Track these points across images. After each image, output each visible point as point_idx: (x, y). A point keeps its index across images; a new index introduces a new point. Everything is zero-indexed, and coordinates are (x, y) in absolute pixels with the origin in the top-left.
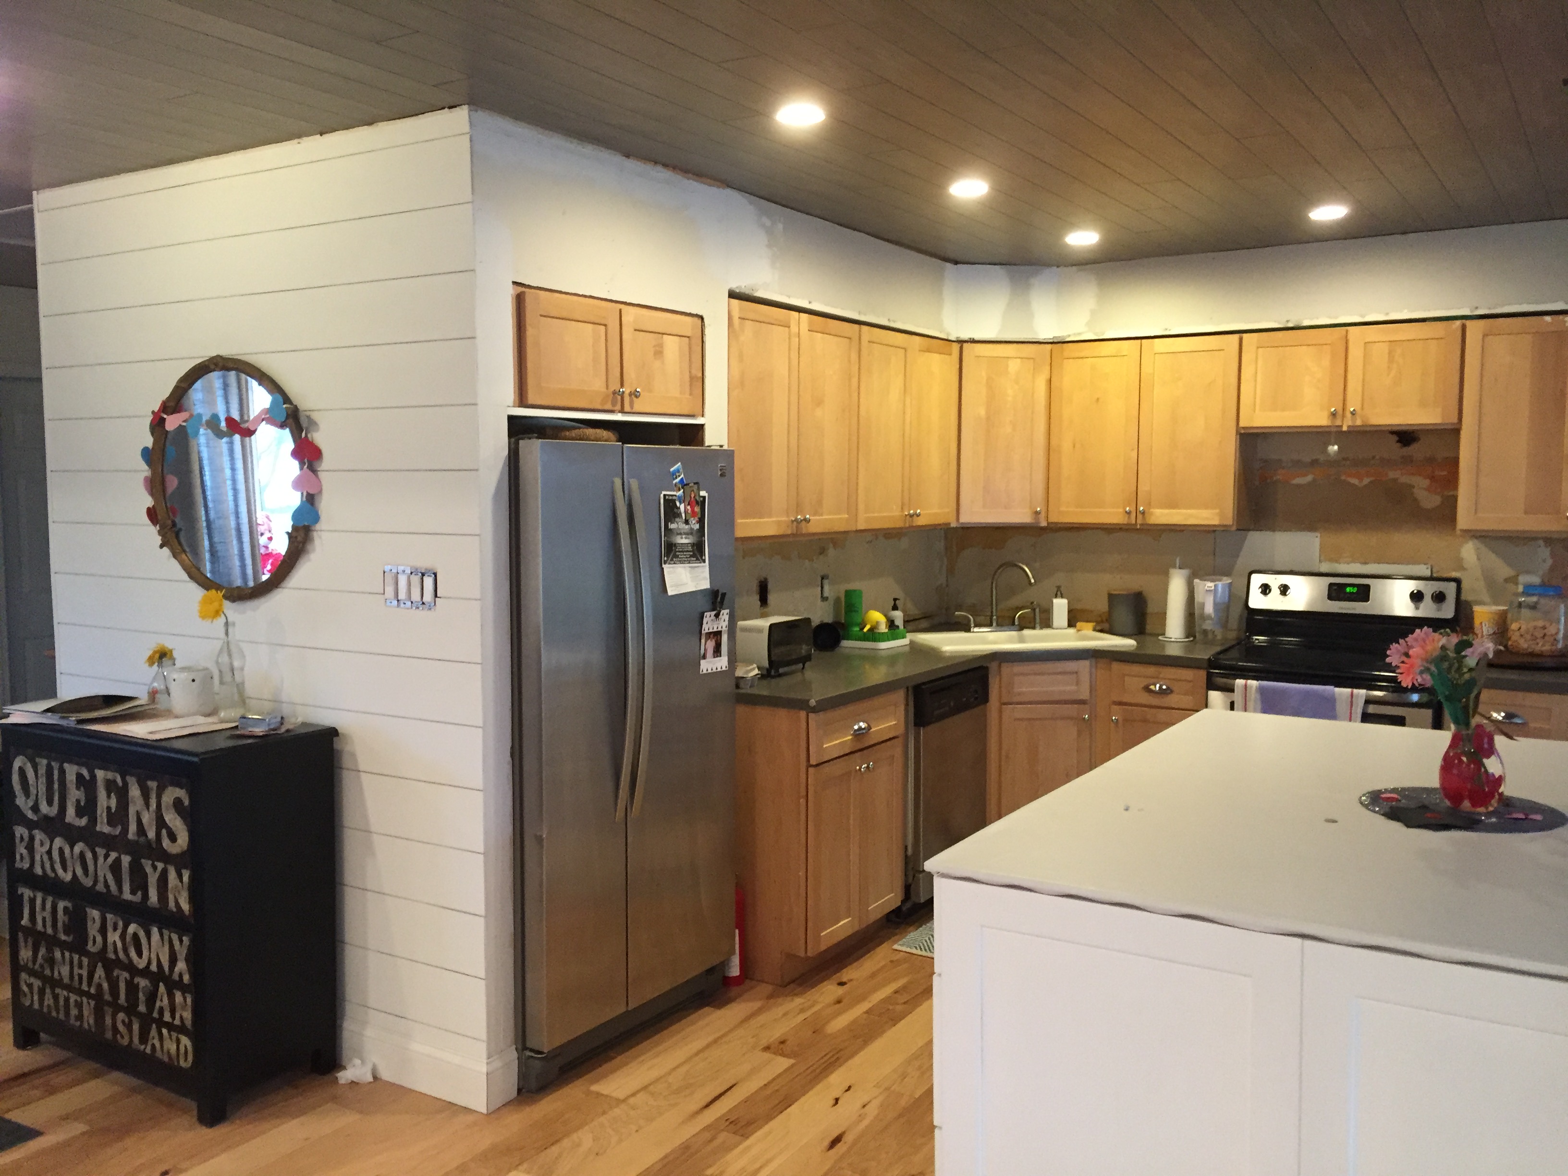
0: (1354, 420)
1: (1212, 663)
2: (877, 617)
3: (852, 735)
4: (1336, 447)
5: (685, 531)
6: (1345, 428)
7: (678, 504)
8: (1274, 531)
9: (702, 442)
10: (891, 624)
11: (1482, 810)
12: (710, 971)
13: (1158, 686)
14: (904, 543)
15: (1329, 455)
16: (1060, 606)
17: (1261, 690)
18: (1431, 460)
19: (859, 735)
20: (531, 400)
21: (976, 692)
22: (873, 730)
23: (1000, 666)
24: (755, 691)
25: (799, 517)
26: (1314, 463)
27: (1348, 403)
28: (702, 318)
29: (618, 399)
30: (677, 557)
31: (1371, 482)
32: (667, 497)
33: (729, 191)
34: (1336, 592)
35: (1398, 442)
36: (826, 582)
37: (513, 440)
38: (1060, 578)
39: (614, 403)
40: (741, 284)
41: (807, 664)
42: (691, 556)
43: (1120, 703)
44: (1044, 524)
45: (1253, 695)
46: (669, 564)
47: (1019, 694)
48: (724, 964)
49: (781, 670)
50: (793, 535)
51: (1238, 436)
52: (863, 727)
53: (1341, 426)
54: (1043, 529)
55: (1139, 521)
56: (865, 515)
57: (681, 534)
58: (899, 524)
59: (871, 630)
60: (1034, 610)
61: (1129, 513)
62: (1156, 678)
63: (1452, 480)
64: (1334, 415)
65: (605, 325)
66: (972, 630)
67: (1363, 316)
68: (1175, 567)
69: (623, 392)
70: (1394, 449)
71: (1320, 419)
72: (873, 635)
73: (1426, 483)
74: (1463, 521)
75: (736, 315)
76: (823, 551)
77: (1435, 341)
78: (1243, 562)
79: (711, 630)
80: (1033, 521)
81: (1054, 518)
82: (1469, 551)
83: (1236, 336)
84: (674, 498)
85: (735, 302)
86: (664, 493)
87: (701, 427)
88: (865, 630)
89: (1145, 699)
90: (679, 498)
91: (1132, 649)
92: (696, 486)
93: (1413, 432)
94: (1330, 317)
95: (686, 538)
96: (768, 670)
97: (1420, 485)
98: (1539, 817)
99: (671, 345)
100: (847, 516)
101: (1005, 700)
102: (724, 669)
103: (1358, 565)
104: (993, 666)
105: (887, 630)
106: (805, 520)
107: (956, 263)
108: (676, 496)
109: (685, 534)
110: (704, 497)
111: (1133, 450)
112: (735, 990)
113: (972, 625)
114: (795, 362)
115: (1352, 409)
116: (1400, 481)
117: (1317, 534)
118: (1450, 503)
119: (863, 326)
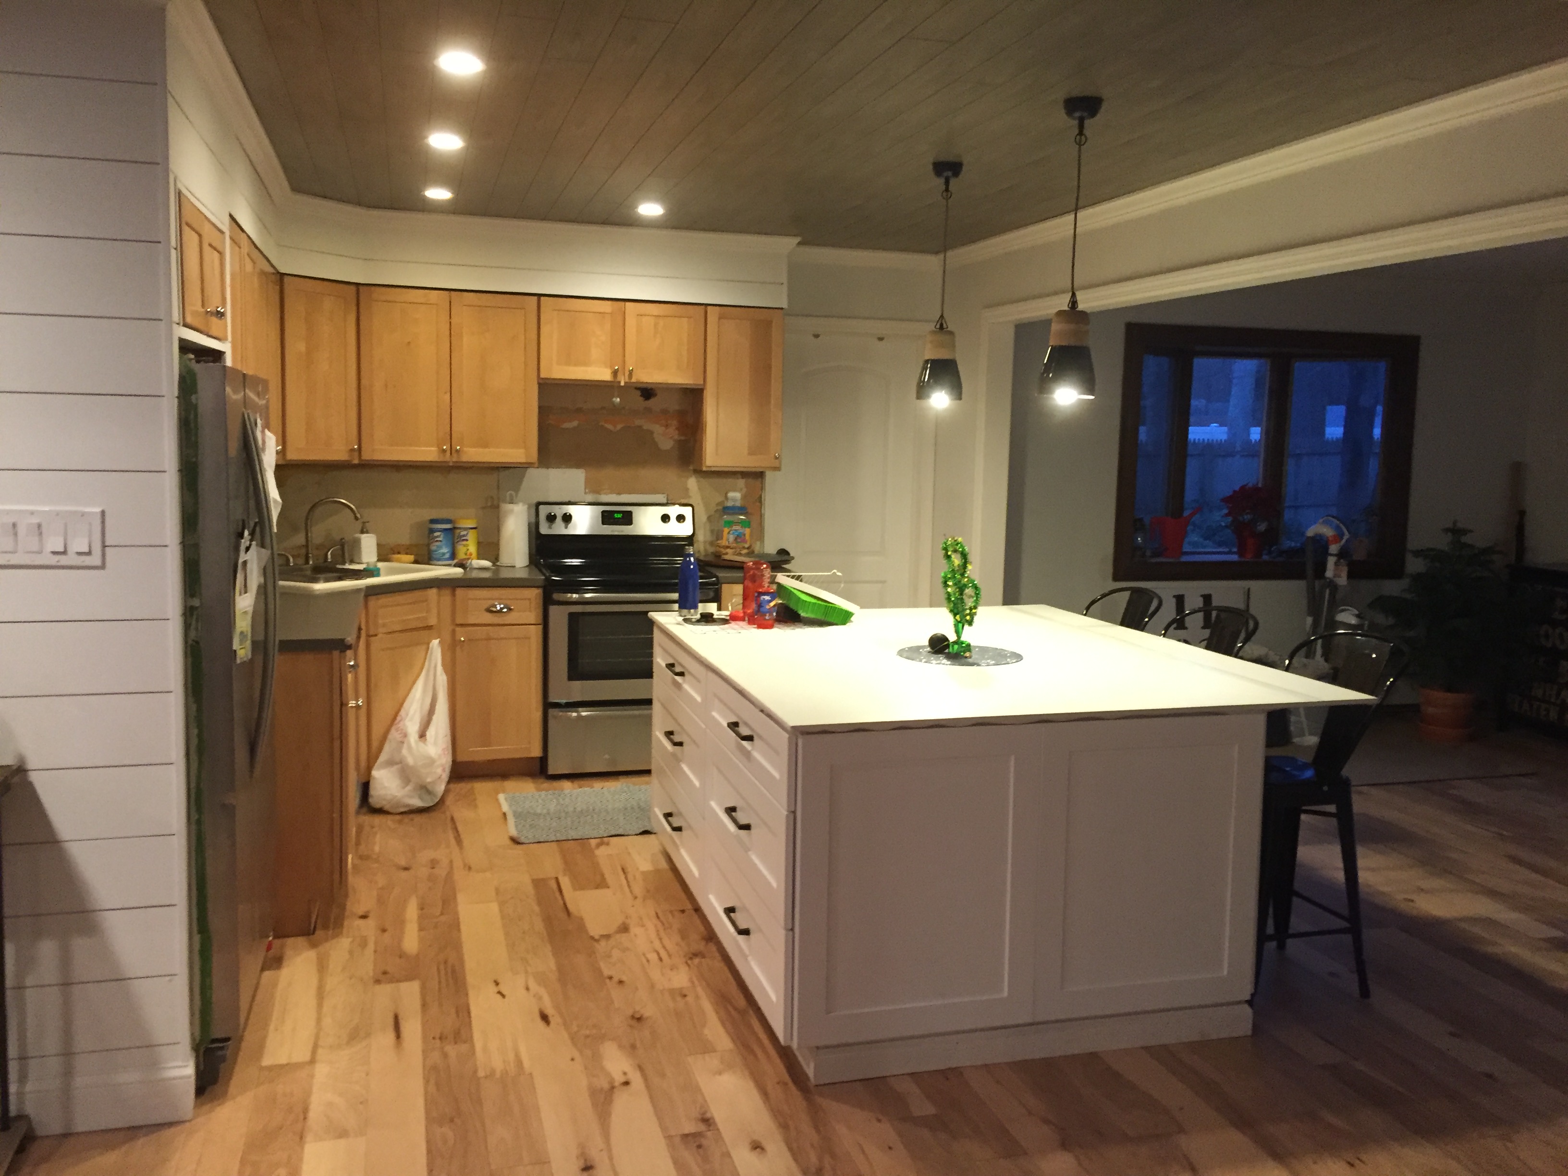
0: (630, 378)
4: (619, 399)
6: (623, 384)
8: (548, 468)
13: (498, 607)
16: (368, 542)
23: (366, 600)
26: (580, 410)
27: (625, 365)
28: (224, 235)
31: (623, 428)
34: (607, 518)
43: (465, 625)
44: (356, 461)
47: (384, 625)
51: (539, 386)
53: (620, 382)
55: (454, 460)
60: (343, 546)
61: (443, 452)
64: (615, 372)
65: (201, 237)
69: (210, 312)
70: (639, 402)
71: (603, 374)
73: (662, 429)
74: (710, 459)
77: (687, 320)
80: (348, 459)
81: (366, 456)
82: (693, 483)
83: (535, 299)
85: (229, 220)
89: (490, 619)
93: (651, 389)
97: (658, 431)
99: (217, 263)
101: (372, 631)
103: (614, 495)
111: (446, 393)
115: (629, 369)
116: (645, 428)
117: (583, 470)
118: (680, 445)
119: (258, 253)
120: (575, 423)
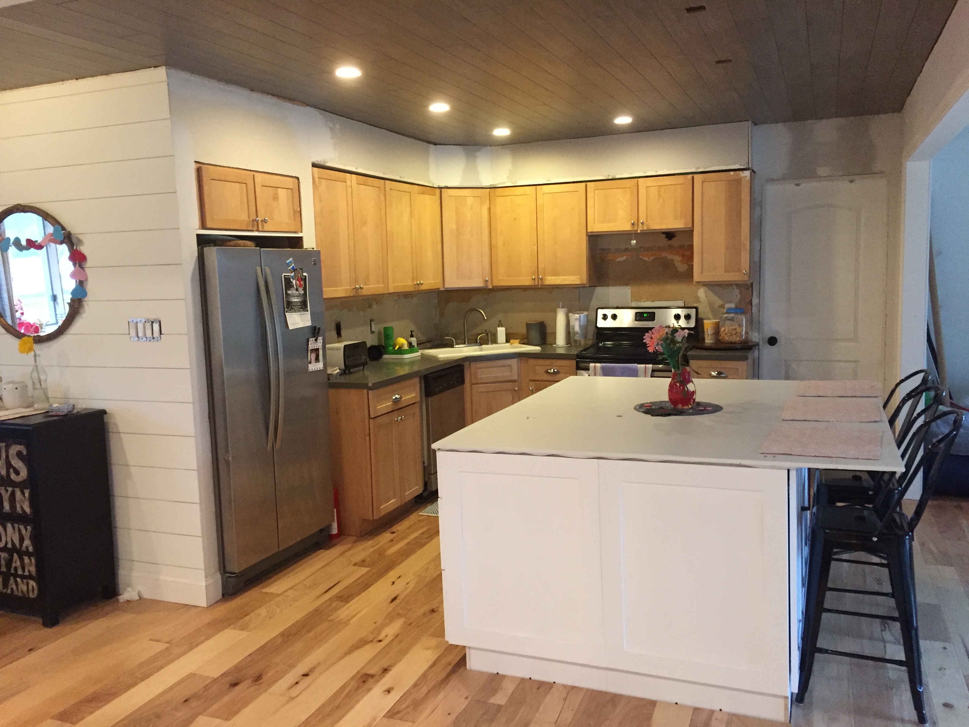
0: (643, 227)
1: (578, 356)
2: (402, 341)
3: (392, 402)
4: (635, 241)
6: (639, 232)
7: (292, 280)
8: (608, 286)
9: (301, 246)
10: (410, 345)
11: (686, 407)
12: (321, 531)
13: (552, 370)
14: (415, 300)
15: (632, 246)
16: (501, 332)
17: (603, 368)
18: (682, 247)
19: (396, 401)
20: (209, 225)
21: (457, 378)
22: (403, 399)
23: (470, 364)
24: (338, 381)
25: (357, 286)
26: (626, 250)
27: (640, 218)
28: (298, 178)
29: (255, 224)
30: (293, 309)
31: (654, 259)
32: (286, 277)
33: (308, 108)
34: (639, 317)
35: (666, 237)
36: (373, 323)
37: (200, 247)
38: (500, 316)
39: (253, 226)
40: (318, 159)
41: (366, 367)
42: (300, 308)
43: (534, 381)
44: (490, 287)
45: (599, 371)
46: (289, 312)
47: (481, 378)
48: (329, 527)
49: (351, 370)
50: (354, 296)
51: (587, 237)
52: (398, 397)
53: (637, 230)
54: (490, 290)
55: (540, 284)
56: (393, 285)
57: (294, 296)
58: (412, 289)
59: (399, 348)
60: (488, 334)
61: (534, 279)
62: (551, 366)
63: (691, 258)
64: (633, 224)
65: (246, 184)
66: (454, 346)
67: (645, 173)
68: (559, 308)
69: (258, 220)
70: (664, 241)
71: (626, 227)
72: (400, 351)
73: (679, 258)
74: (697, 277)
75: (316, 176)
76: (370, 306)
77: (679, 186)
78: (594, 304)
79: (313, 348)
80: (485, 286)
81: (496, 283)
82: (702, 293)
83: (584, 184)
84: (289, 277)
85: (316, 169)
86: (284, 274)
87: (301, 238)
88: (396, 348)
89: (544, 377)
90: (292, 277)
91: (539, 351)
92: (301, 270)
93: (673, 233)
94: (629, 174)
95: (297, 299)
96: (344, 371)
97: (677, 259)
98: (711, 409)
99: (282, 194)
100: (383, 285)
101: (474, 382)
102: (321, 369)
103: (650, 302)
104: (466, 364)
105: (408, 348)
106: (360, 288)
107: (436, 144)
109: (297, 296)
110: (306, 276)
111: (535, 245)
112: (335, 541)
113: (455, 344)
114: (350, 202)
115: (641, 222)
116: (668, 258)
117: (630, 287)
118: (691, 268)
119: (386, 181)
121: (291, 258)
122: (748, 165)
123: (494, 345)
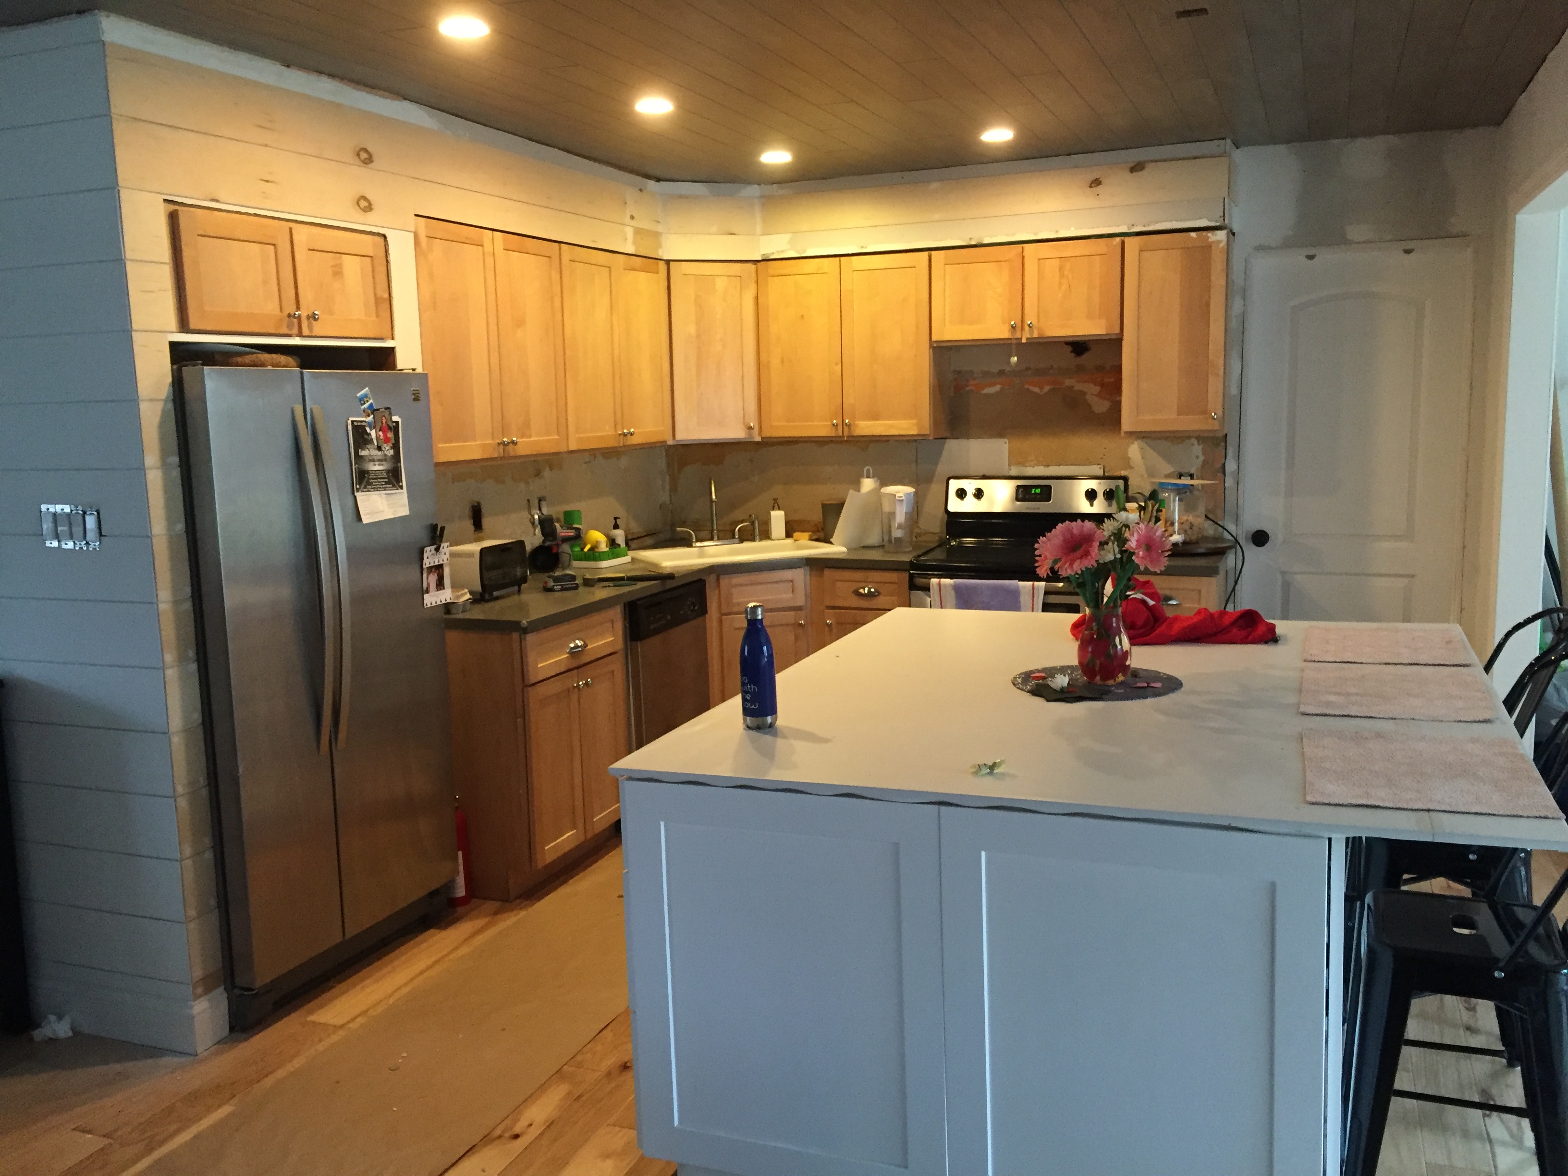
0: (1031, 332)
1: (912, 565)
2: (597, 537)
3: (568, 653)
4: (1016, 358)
5: (379, 458)
6: (1024, 341)
8: (968, 439)
9: (393, 366)
10: (612, 543)
11: (1111, 682)
12: (433, 894)
13: (866, 589)
14: (624, 462)
15: (1012, 366)
16: (778, 518)
17: (957, 589)
18: (1100, 369)
19: (574, 653)
20: (193, 325)
21: (694, 604)
22: (589, 647)
23: (718, 579)
24: (468, 616)
25: (505, 439)
26: (1002, 373)
27: (1026, 317)
28: (385, 237)
29: (295, 323)
30: (371, 484)
31: (1050, 391)
32: (355, 424)
33: (406, 104)
34: (1023, 493)
35: (1072, 352)
36: (543, 503)
37: (175, 367)
38: (777, 491)
39: (290, 326)
41: (524, 586)
42: (386, 483)
43: (834, 608)
44: (758, 439)
45: (947, 593)
46: (362, 491)
47: (738, 604)
48: (449, 886)
49: (495, 594)
50: (501, 458)
51: (931, 350)
52: (579, 644)
53: (1021, 339)
54: (757, 443)
55: (846, 434)
56: (577, 436)
57: (373, 461)
58: (612, 443)
59: (592, 549)
60: (753, 523)
61: (836, 426)
62: (866, 582)
63: (1117, 388)
64: (1013, 327)
65: (274, 245)
66: (694, 545)
67: (1035, 234)
69: (300, 316)
70: (1068, 358)
71: (1003, 333)
72: (594, 555)
73: (1096, 389)
74: (1127, 423)
75: (423, 235)
76: (538, 474)
77: (1098, 258)
78: (942, 469)
79: (432, 565)
80: (747, 437)
81: (768, 433)
82: (1135, 450)
83: (926, 254)
85: (421, 222)
86: (351, 419)
88: (586, 550)
89: (855, 602)
90: (370, 425)
91: (844, 555)
94: (1008, 235)
95: (379, 465)
96: (482, 595)
97: (1091, 390)
98: (1159, 685)
99: (352, 267)
100: (557, 437)
101: (724, 610)
103: (1042, 468)
104: (710, 581)
105: (607, 549)
106: (513, 442)
107: (658, 180)
108: (365, 421)
109: (379, 460)
110: (397, 423)
111: (837, 365)
112: (460, 910)
113: (694, 540)
114: (491, 281)
115: (1029, 322)
116: (1075, 388)
117: (1006, 440)
118: (1117, 407)
119: (562, 245)
120: (998, 388)
121: (367, 389)
122: (1224, 220)
123: (765, 543)
